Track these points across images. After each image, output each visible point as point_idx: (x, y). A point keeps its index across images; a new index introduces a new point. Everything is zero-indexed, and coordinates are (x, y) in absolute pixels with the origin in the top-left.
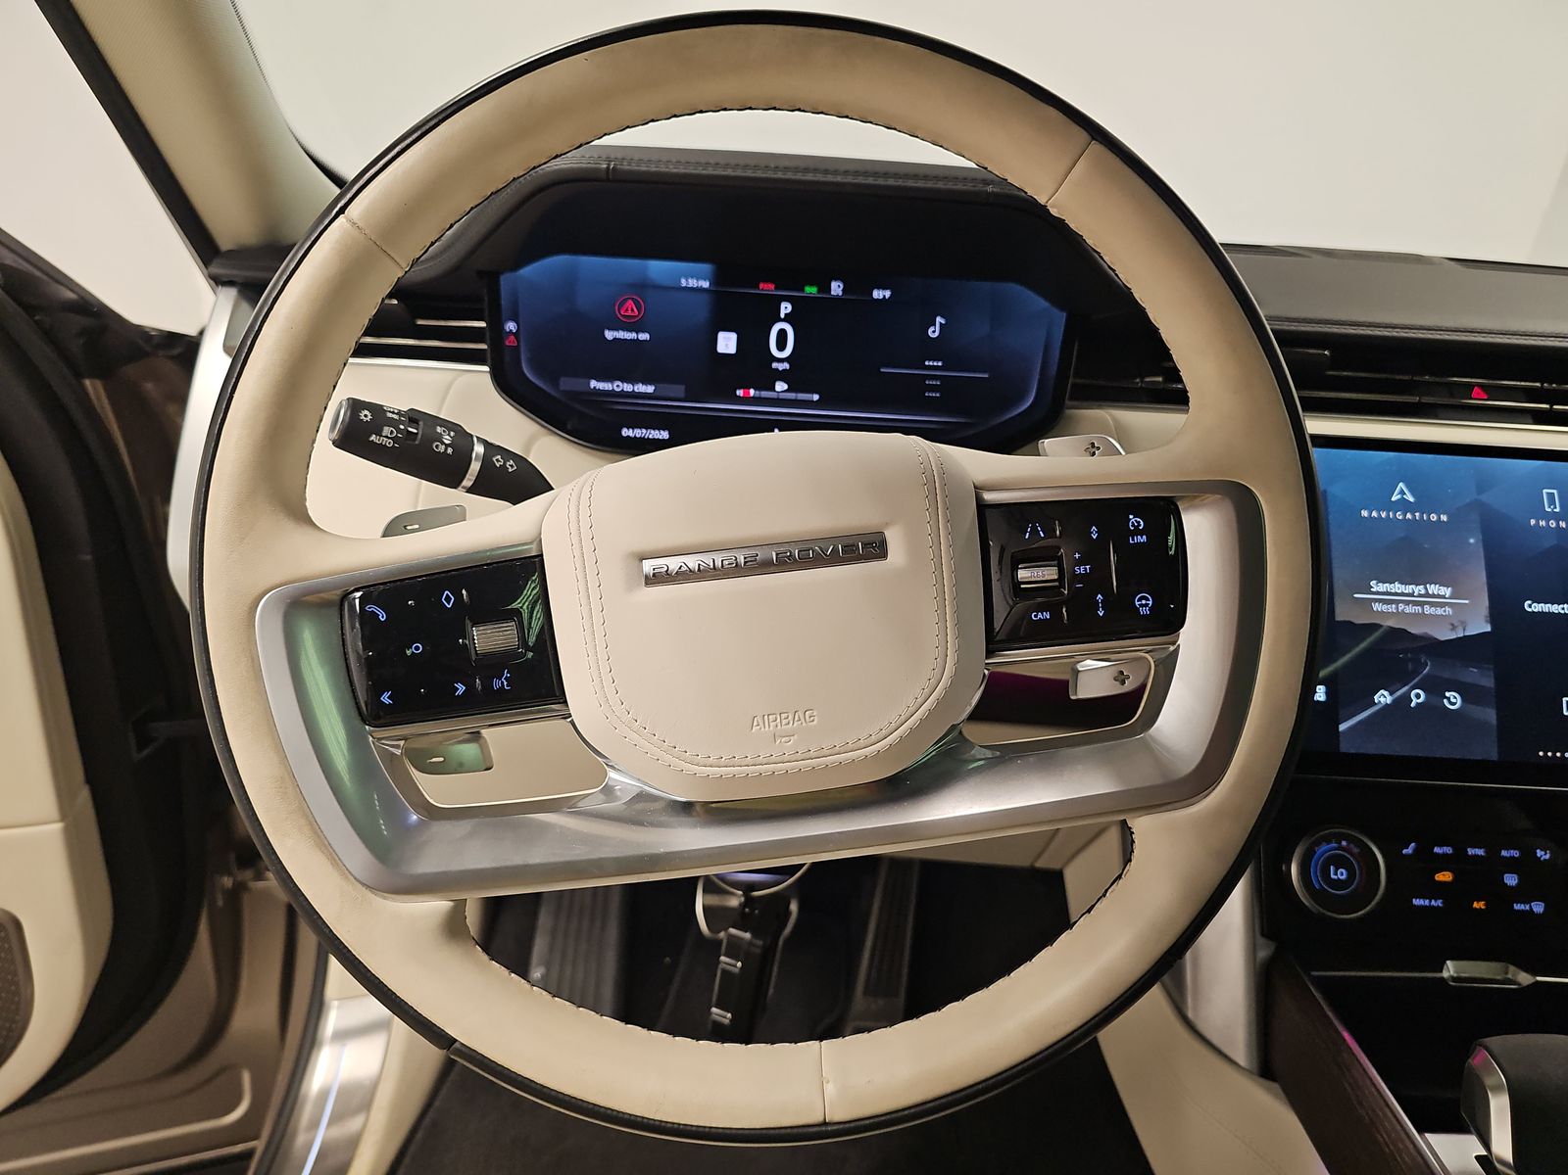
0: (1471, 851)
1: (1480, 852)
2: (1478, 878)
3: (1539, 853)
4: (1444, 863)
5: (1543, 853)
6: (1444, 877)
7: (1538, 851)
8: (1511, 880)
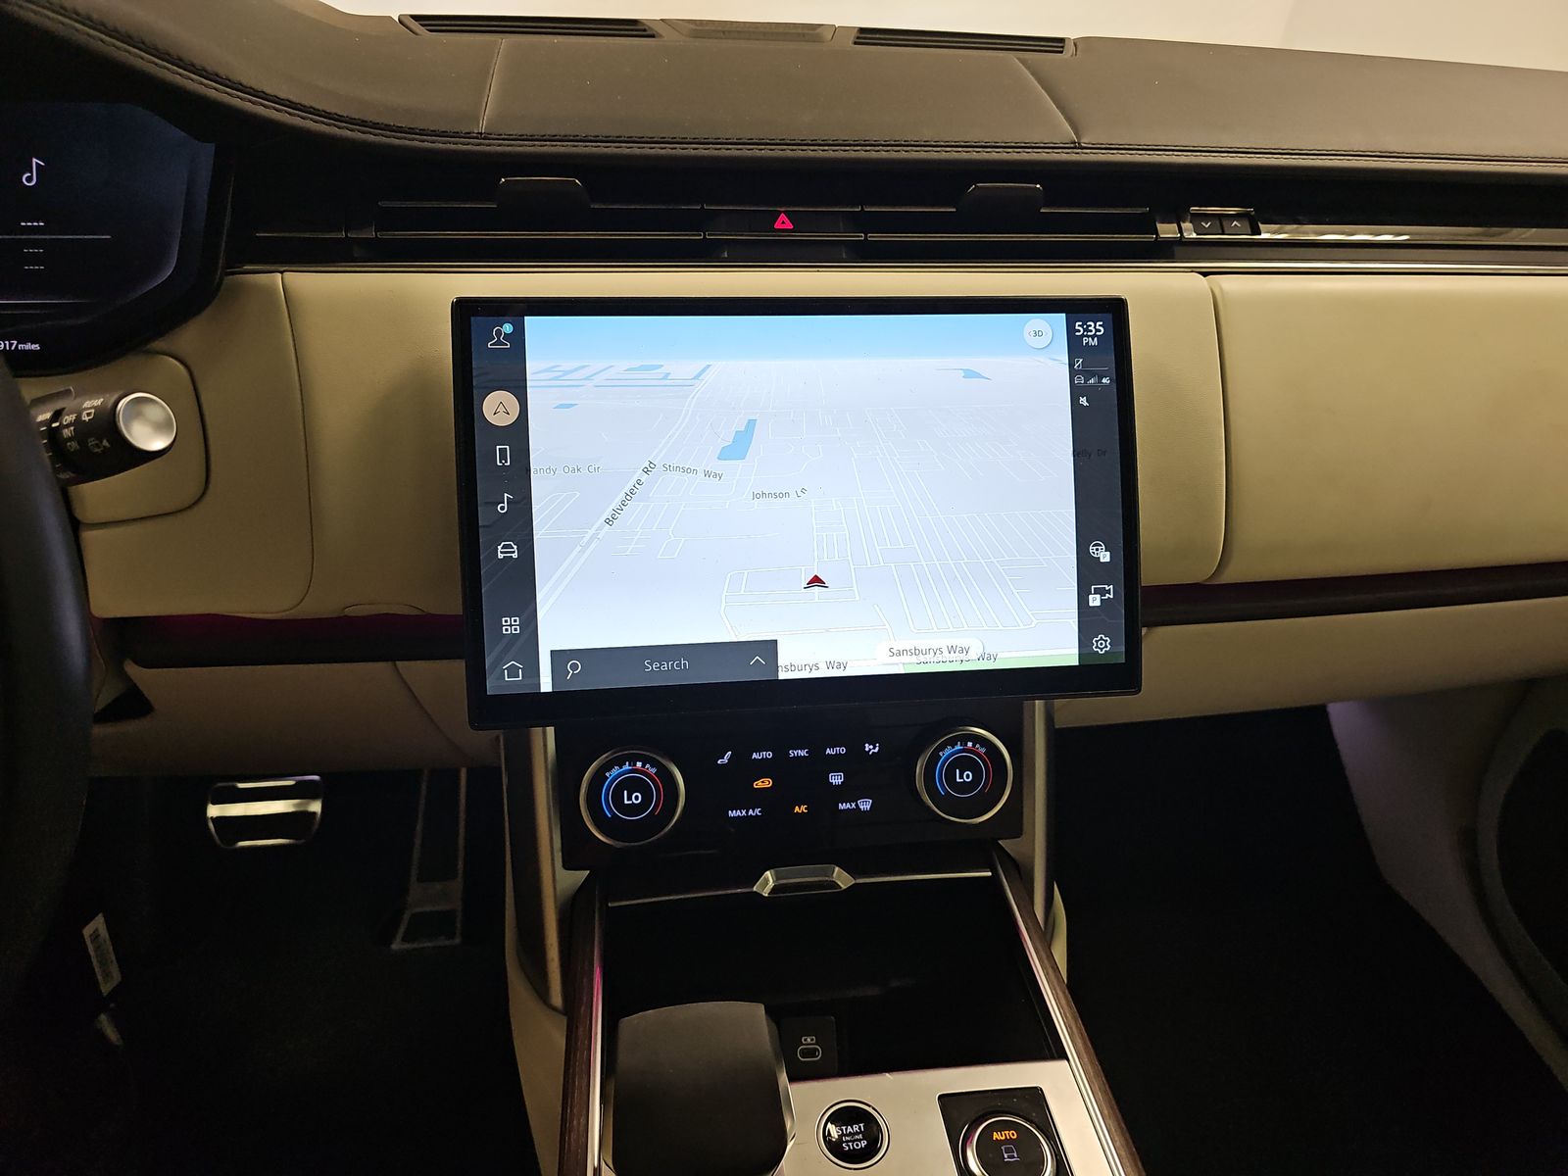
0: (792, 753)
1: (803, 753)
2: (803, 780)
3: (867, 747)
4: (762, 769)
5: (871, 747)
6: (763, 783)
7: (867, 745)
8: (836, 779)
